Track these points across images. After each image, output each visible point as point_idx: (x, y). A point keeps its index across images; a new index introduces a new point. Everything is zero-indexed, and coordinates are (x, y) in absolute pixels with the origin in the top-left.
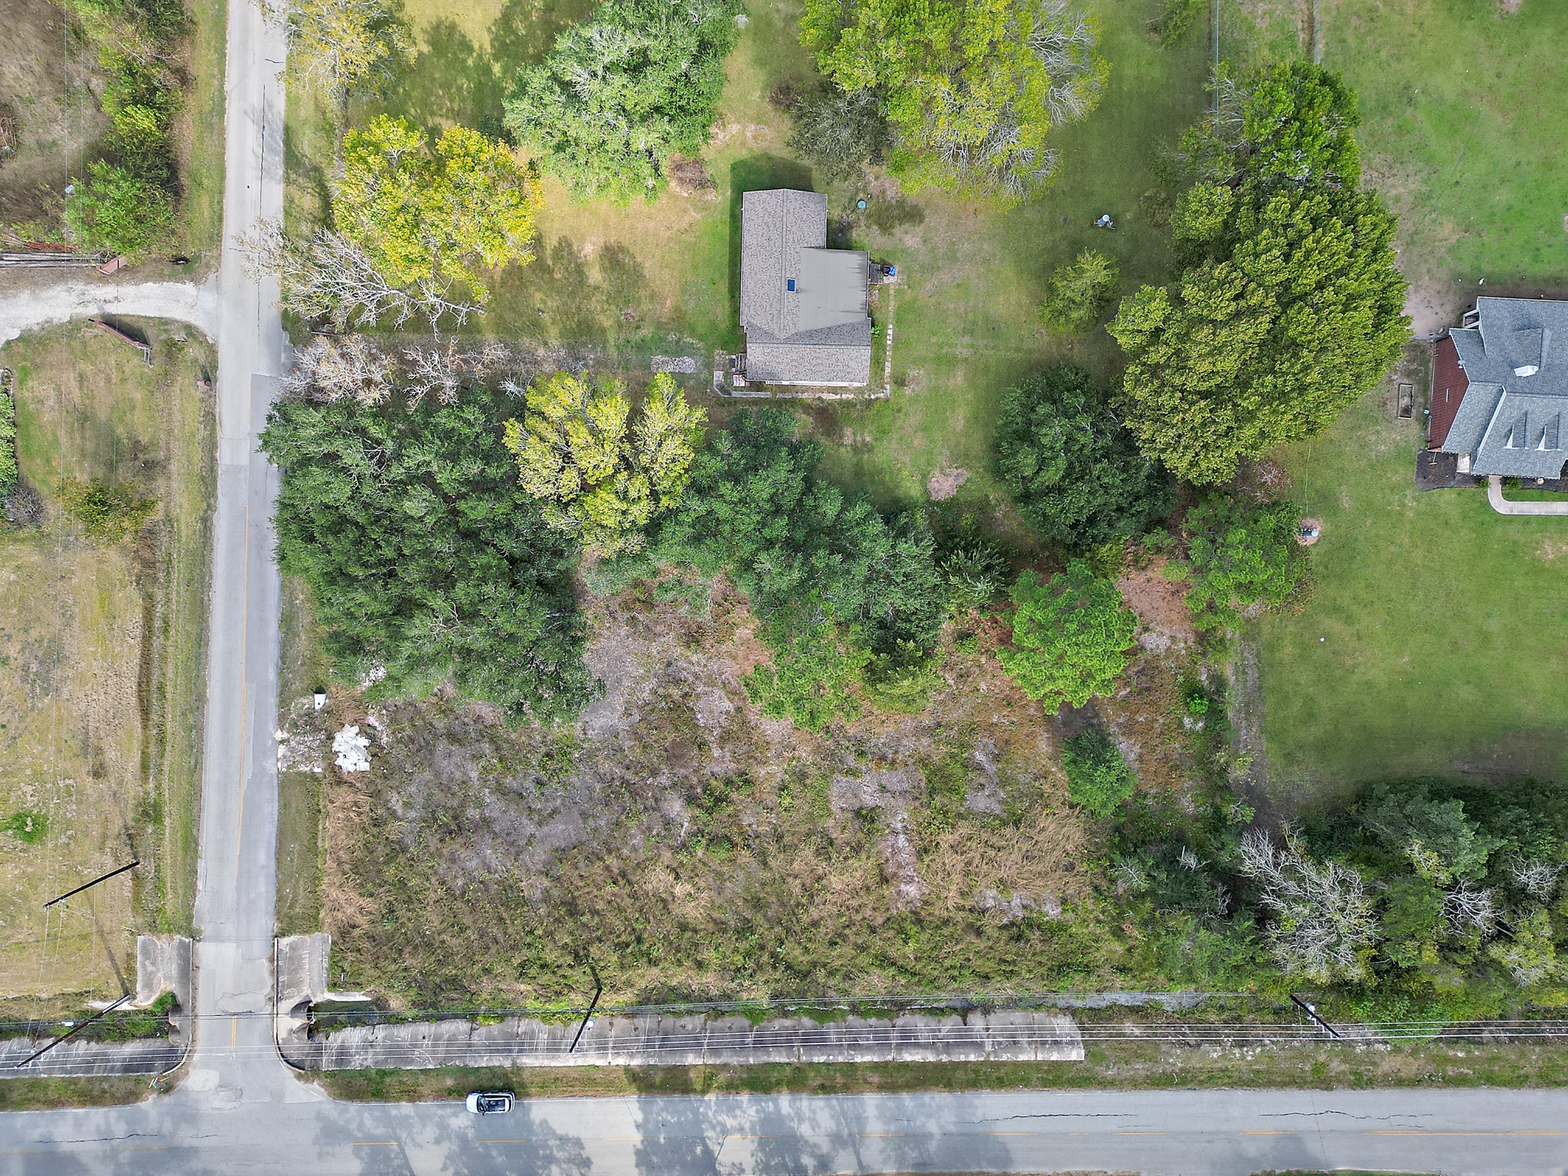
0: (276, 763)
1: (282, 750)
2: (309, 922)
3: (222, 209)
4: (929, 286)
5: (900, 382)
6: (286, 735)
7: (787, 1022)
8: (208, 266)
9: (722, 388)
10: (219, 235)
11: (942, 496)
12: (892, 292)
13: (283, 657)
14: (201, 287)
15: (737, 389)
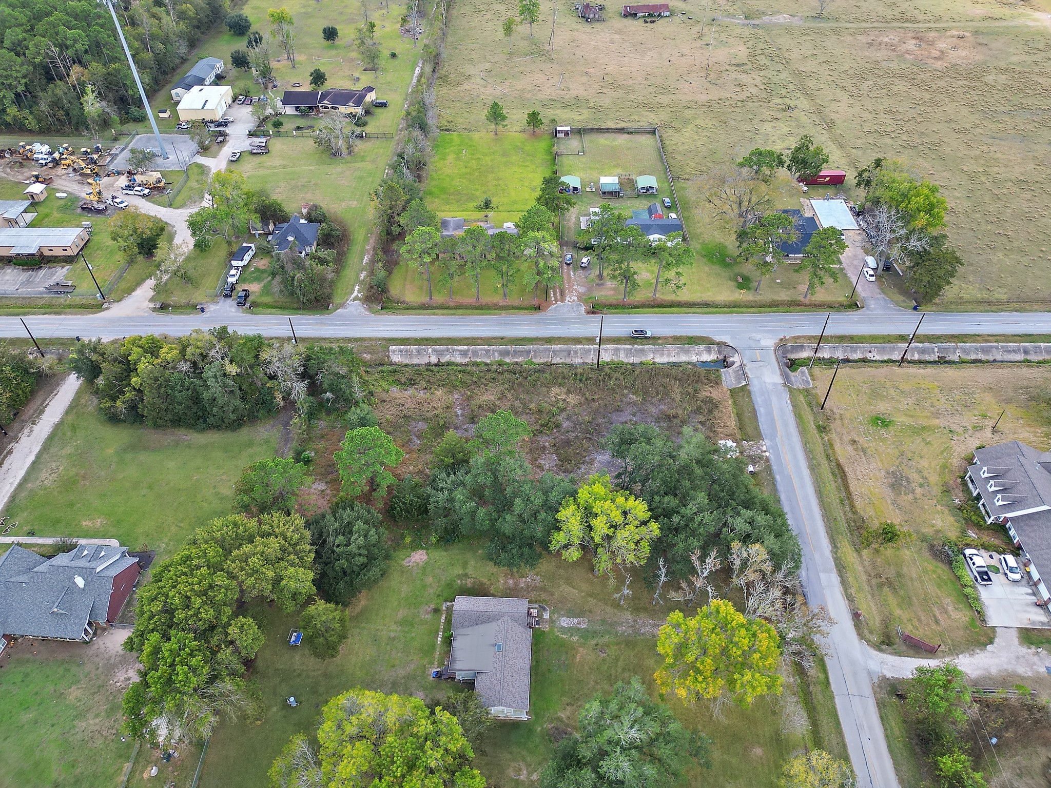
0: (765, 444)
1: (764, 448)
3: (883, 725)
4: (412, 667)
5: (437, 611)
6: (764, 454)
7: (516, 360)
8: (880, 687)
9: (544, 609)
10: (879, 709)
11: (420, 552)
12: (436, 663)
14: (880, 675)
15: (536, 608)
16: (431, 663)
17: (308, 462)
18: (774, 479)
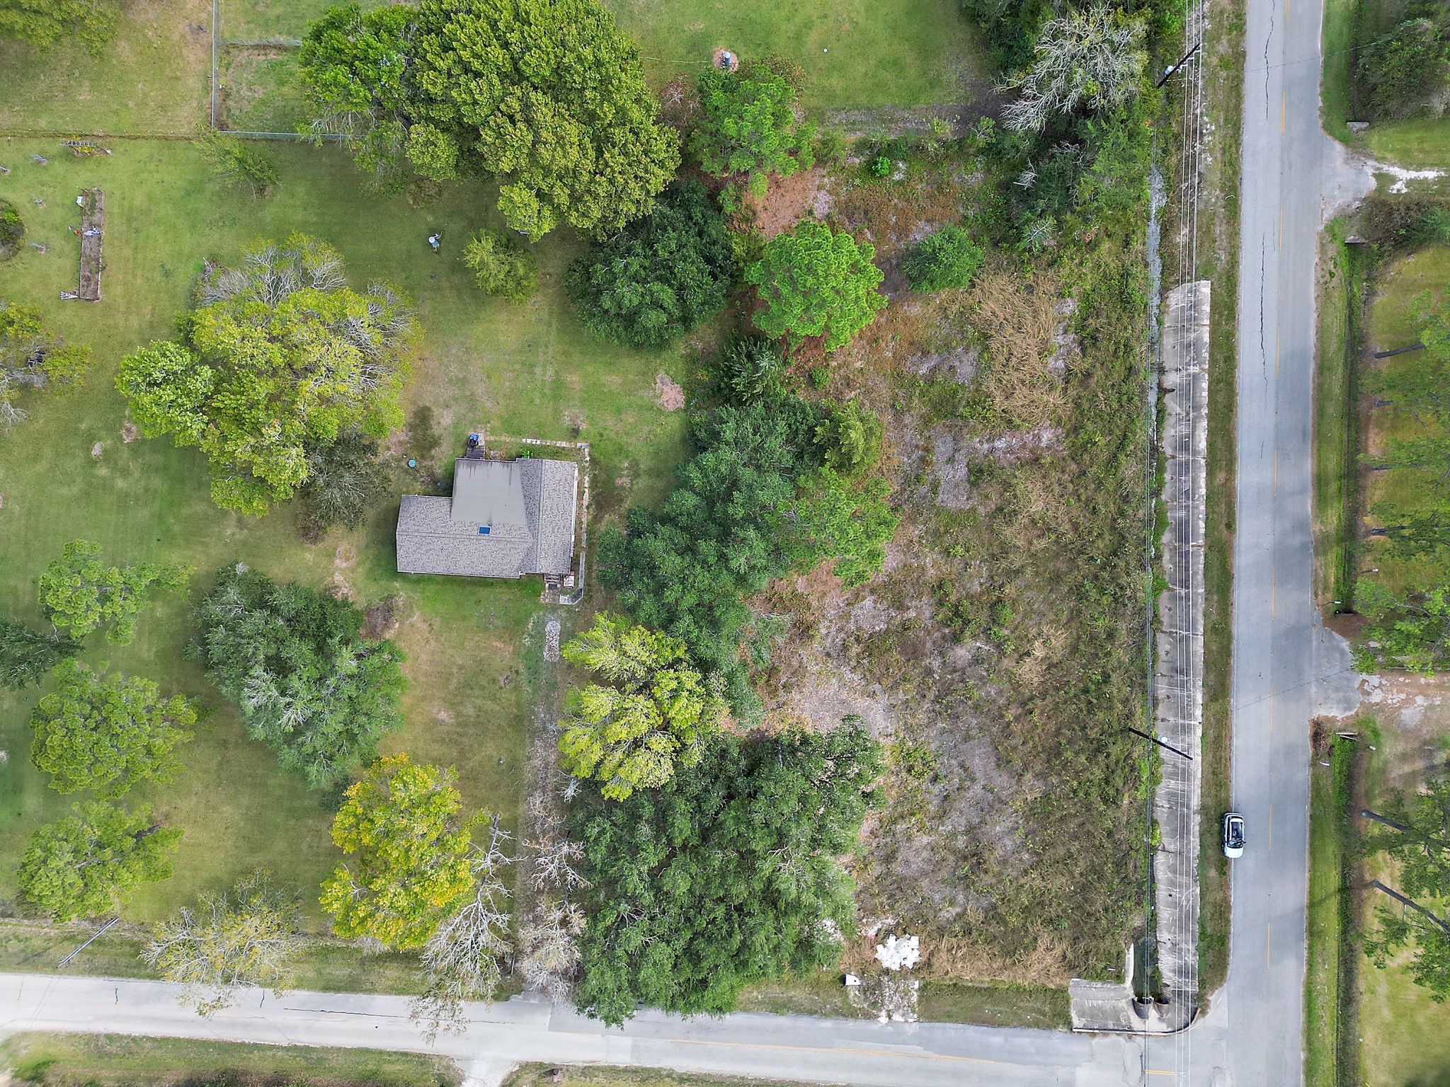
0: (910, 1024)
1: (897, 1017)
2: (1059, 998)
3: (396, 1053)
4: (488, 404)
5: (575, 433)
6: (884, 1013)
7: (1166, 557)
8: (448, 1068)
9: (575, 597)
10: (420, 1056)
11: (681, 398)
12: (492, 438)
13: (811, 1013)
14: (466, 1075)
15: (576, 583)
16: (493, 431)
17: (870, 170)
18: (825, 1016)
